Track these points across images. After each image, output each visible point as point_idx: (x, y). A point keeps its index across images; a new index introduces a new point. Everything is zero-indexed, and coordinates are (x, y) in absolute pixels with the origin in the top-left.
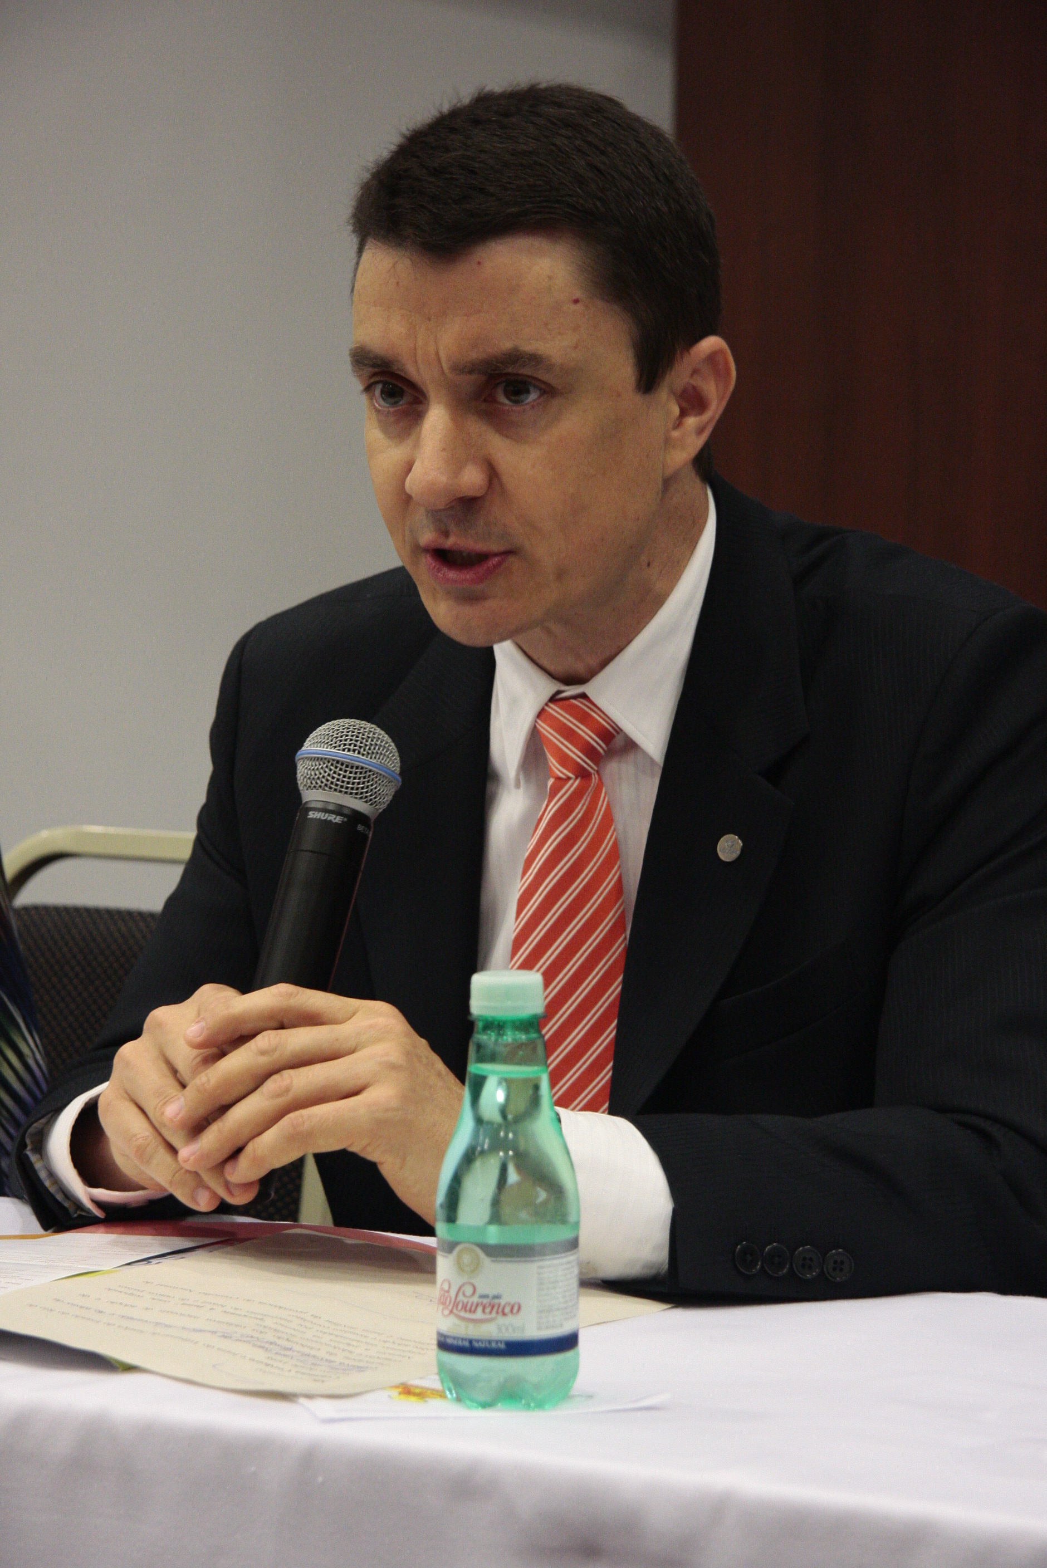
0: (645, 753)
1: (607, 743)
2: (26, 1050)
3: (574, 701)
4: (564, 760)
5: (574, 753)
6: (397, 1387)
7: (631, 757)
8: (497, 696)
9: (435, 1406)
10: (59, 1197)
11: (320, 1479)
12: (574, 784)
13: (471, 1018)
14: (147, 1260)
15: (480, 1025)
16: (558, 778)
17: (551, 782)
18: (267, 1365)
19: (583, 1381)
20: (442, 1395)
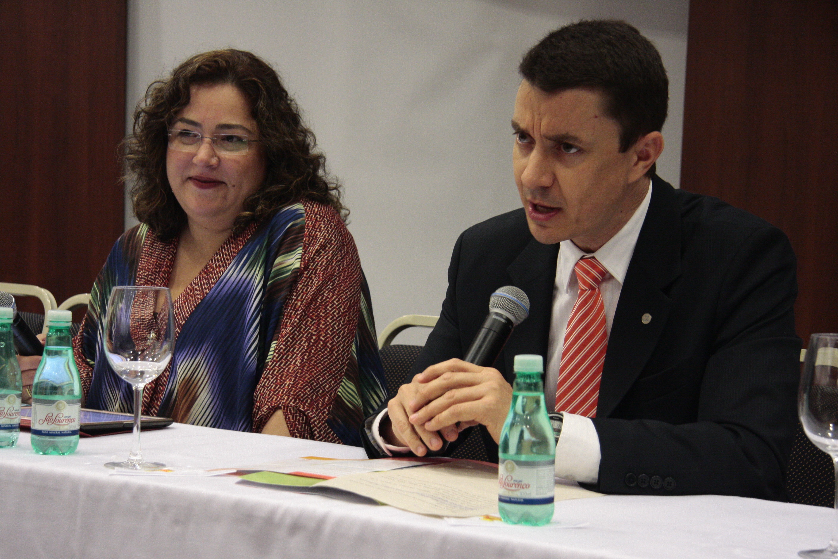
0: (616, 280)
1: (602, 277)
2: (381, 396)
3: (589, 259)
4: (585, 282)
5: (589, 280)
6: (483, 516)
7: (611, 282)
8: (560, 256)
9: (497, 523)
10: (376, 447)
11: (449, 548)
12: (588, 292)
13: (514, 373)
14: (402, 468)
15: (517, 375)
16: (582, 290)
17: (579, 291)
18: (436, 506)
19: (555, 517)
20: (500, 520)
